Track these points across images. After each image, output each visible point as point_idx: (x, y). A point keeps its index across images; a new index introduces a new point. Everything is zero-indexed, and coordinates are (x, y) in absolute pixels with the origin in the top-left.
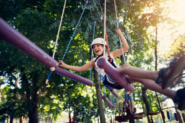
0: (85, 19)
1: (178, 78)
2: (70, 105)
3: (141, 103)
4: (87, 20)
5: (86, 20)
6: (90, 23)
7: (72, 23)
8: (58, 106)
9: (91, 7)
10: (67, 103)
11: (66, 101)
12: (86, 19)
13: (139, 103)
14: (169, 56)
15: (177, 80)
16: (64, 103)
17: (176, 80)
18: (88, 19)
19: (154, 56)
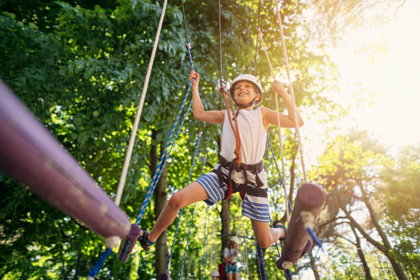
0: (158, 72)
1: (328, 226)
2: (77, 274)
3: (247, 276)
4: (161, 75)
5: (158, 75)
6: (167, 85)
7: (123, 71)
8: (45, 273)
9: (171, 46)
10: (70, 268)
11: (68, 262)
12: (161, 72)
13: (245, 277)
14: (316, 177)
15: (327, 229)
16: (63, 266)
17: (324, 229)
18: (163, 74)
19: (288, 173)
